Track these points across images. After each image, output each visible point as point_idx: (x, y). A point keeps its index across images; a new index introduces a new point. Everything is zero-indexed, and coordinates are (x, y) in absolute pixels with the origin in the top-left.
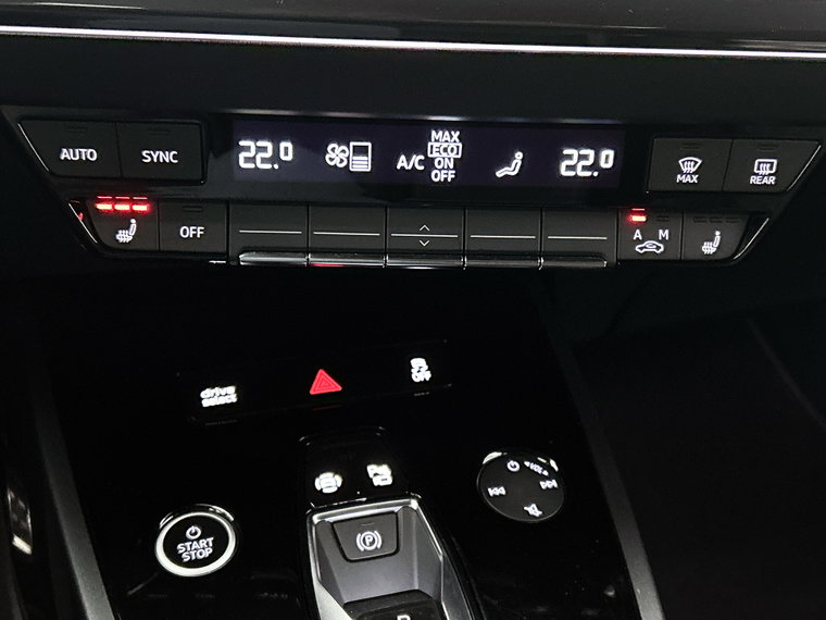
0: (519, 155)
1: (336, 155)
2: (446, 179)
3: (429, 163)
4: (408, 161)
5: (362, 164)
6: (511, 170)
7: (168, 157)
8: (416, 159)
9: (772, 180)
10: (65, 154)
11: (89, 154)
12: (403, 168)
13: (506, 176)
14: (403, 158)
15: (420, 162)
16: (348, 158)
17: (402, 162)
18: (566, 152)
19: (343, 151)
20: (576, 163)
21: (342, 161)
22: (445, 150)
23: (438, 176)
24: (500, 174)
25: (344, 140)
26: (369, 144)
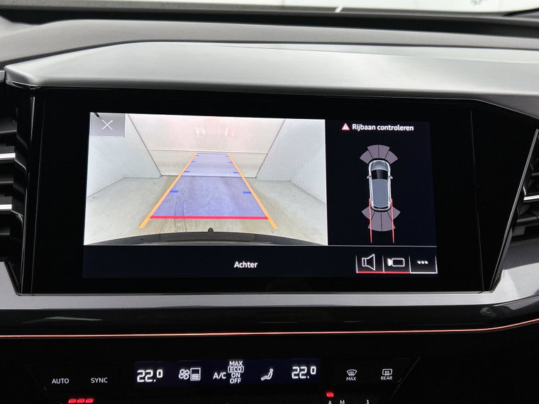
0: (271, 370)
1: (184, 374)
2: (237, 382)
3: (229, 376)
4: (219, 375)
5: (196, 377)
6: (268, 377)
7: (103, 380)
8: (222, 374)
9: (391, 378)
10: (54, 381)
11: (66, 381)
12: (216, 378)
13: (266, 380)
14: (216, 374)
15: (224, 375)
16: (189, 375)
17: (216, 376)
18: (294, 368)
19: (187, 372)
20: (299, 372)
21: (186, 377)
22: (236, 369)
23: (233, 381)
24: (262, 379)
25: (187, 367)
26: (200, 369)
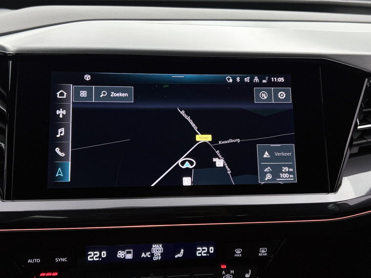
0: (182, 251)
1: (121, 254)
2: (158, 259)
3: (152, 255)
4: (145, 255)
5: (129, 256)
6: (180, 255)
7: (64, 260)
8: (148, 254)
9: (266, 254)
10: (29, 261)
11: (38, 261)
12: (143, 257)
13: (178, 257)
14: (143, 254)
15: (149, 255)
16: (125, 255)
17: (143, 255)
18: (198, 248)
19: (123, 253)
20: (202, 251)
21: (123, 256)
22: (157, 250)
23: (155, 258)
24: (176, 257)
25: (123, 249)
26: (132, 250)
